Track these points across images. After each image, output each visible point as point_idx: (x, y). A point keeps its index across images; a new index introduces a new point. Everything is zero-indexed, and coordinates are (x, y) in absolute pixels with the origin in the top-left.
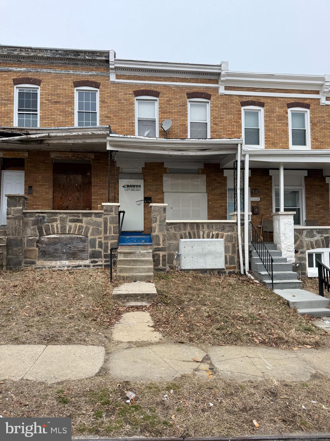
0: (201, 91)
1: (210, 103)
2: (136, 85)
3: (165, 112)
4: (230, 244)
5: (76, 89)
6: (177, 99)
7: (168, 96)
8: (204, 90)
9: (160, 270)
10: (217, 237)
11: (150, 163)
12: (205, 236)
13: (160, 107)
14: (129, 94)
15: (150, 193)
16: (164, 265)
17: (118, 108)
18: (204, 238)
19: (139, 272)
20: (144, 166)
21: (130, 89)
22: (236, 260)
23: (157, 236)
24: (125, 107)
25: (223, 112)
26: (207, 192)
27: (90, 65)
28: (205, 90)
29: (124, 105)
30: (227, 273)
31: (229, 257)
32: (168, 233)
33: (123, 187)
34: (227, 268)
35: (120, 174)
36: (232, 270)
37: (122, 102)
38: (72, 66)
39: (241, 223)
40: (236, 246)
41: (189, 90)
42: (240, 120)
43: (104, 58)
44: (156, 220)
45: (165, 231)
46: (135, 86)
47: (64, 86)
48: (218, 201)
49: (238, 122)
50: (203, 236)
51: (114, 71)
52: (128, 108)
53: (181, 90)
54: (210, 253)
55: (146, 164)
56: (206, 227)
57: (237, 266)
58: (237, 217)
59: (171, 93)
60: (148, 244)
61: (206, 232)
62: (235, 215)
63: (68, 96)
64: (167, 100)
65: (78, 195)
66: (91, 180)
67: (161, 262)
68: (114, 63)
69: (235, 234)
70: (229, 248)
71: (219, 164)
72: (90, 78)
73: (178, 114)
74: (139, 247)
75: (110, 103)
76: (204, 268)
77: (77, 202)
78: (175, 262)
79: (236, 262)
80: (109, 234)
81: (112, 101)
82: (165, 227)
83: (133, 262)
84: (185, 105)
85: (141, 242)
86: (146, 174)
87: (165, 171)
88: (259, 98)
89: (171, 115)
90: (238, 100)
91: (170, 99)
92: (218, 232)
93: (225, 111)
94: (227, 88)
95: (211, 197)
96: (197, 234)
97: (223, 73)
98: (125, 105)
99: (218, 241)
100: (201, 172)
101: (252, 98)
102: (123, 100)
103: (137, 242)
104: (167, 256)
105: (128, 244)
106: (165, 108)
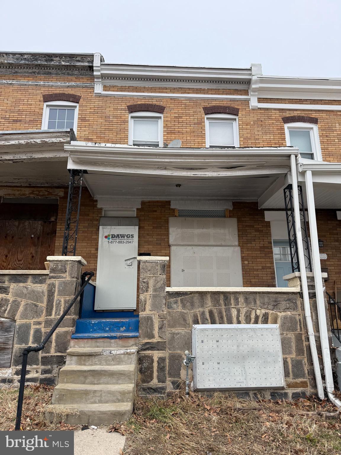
0: (225, 104)
1: (237, 120)
2: (132, 97)
3: (172, 131)
4: (291, 335)
5: (46, 104)
6: (189, 115)
7: (177, 111)
8: (228, 103)
9: (153, 389)
10: (265, 321)
11: (149, 202)
12: (242, 318)
13: (165, 125)
14: (121, 109)
15: (149, 247)
16: (161, 380)
17: (104, 127)
18: (239, 322)
19: (100, 402)
20: (140, 207)
21: (122, 104)
22: (306, 368)
23: (149, 319)
24: (114, 126)
25: (257, 131)
26: (241, 245)
27: (68, 74)
28: (230, 103)
29: (113, 123)
30: (290, 395)
31: (292, 361)
32: (169, 312)
33: (106, 237)
34: (289, 386)
35: (101, 218)
36: (299, 390)
37: (110, 119)
38: (43, 76)
39: (309, 293)
40: (303, 338)
41: (207, 104)
42: (284, 142)
43: (87, 64)
44: (148, 287)
45: (164, 309)
46: (130, 100)
47: (30, 101)
48: (258, 260)
49: (280, 144)
50: (238, 318)
51: (100, 80)
52: (118, 128)
53: (195, 104)
54: (253, 354)
55: (143, 203)
56: (243, 301)
57: (310, 382)
58: (301, 281)
59: (181, 107)
60: (131, 334)
61: (243, 311)
62: (296, 277)
63: (34, 113)
64: (175, 117)
65: (33, 252)
66: (56, 228)
67: (155, 374)
68: (99, 68)
69: (299, 315)
70: (290, 342)
71: (257, 203)
72: (67, 90)
73: (192, 134)
74: (113, 341)
75: (93, 121)
76: (243, 386)
77: (31, 262)
78: (183, 373)
79: (306, 372)
80: (55, 315)
81: (96, 119)
82: (164, 301)
83: (93, 376)
84: (201, 123)
85: (118, 330)
86: (143, 218)
87: (172, 213)
88: (309, 112)
89: (181, 136)
90: (278, 116)
91: (179, 115)
92: (267, 311)
93: (261, 129)
94: (260, 100)
95: (248, 252)
96: (227, 315)
97: (254, 78)
98: (115, 123)
99: (267, 329)
100: (228, 214)
101: (299, 112)
102: (112, 117)
103: (111, 330)
104: (167, 361)
105: (90, 335)
106: (172, 127)
